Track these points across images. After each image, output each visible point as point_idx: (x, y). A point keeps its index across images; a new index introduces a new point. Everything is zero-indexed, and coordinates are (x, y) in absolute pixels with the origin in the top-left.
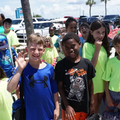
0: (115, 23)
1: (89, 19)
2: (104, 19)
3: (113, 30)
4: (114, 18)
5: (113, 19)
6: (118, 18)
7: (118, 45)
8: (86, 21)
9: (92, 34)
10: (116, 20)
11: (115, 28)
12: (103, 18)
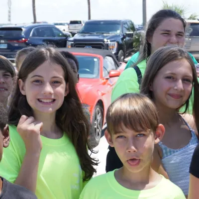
0: (120, 47)
1: (29, 29)
2: (83, 32)
3: (113, 73)
4: (116, 30)
5: (112, 34)
6: (128, 29)
7: (125, 132)
8: (18, 39)
9: (23, 93)
10: (124, 37)
11: (117, 65)
12: (80, 27)
